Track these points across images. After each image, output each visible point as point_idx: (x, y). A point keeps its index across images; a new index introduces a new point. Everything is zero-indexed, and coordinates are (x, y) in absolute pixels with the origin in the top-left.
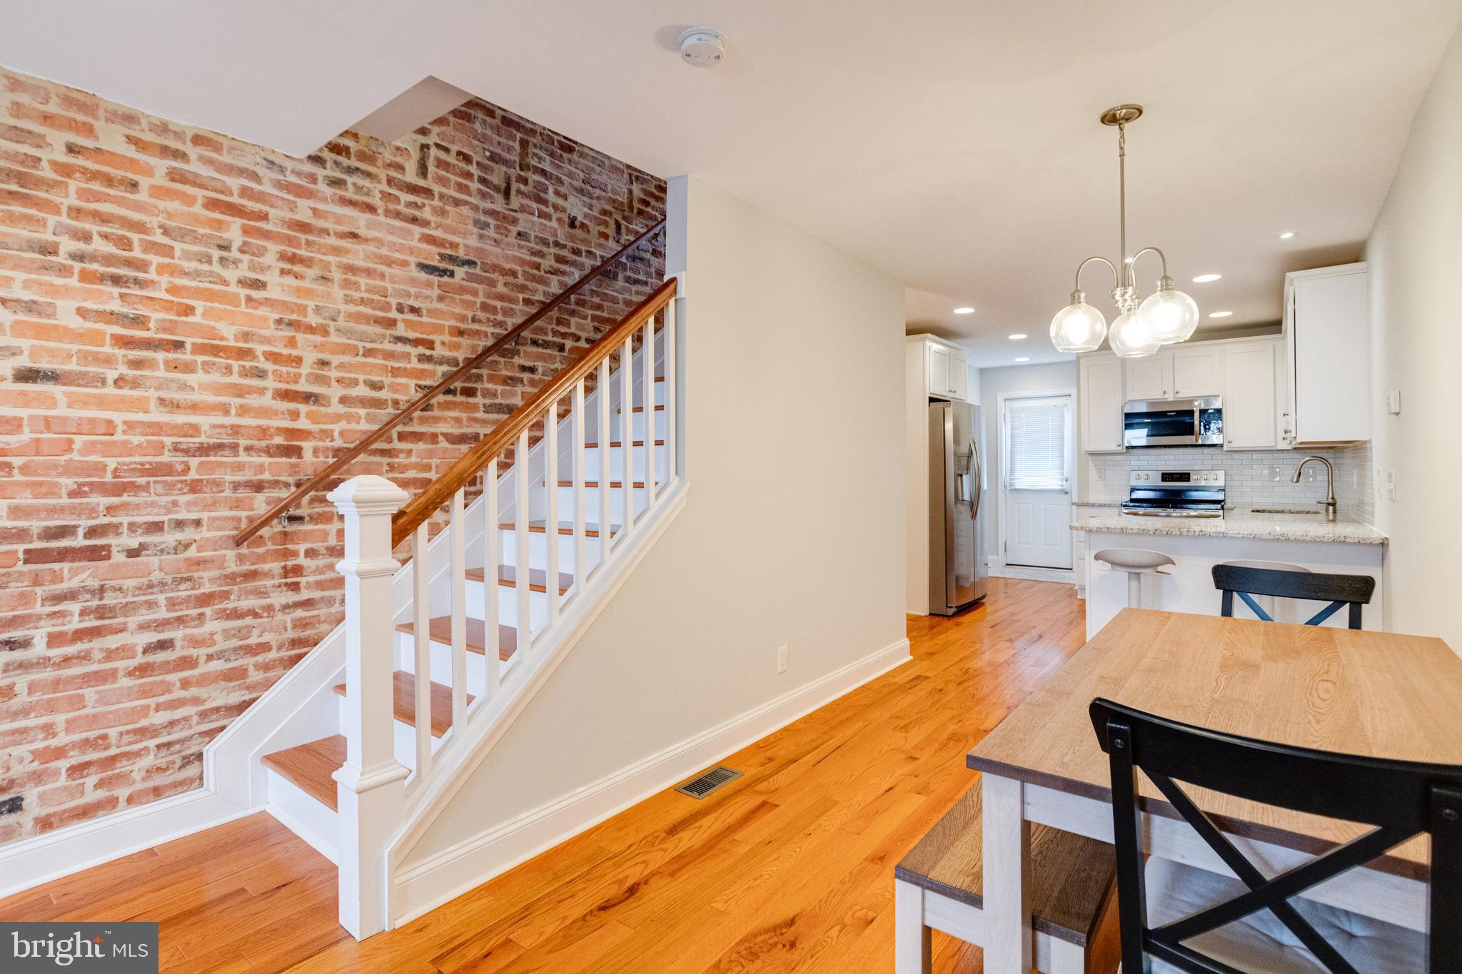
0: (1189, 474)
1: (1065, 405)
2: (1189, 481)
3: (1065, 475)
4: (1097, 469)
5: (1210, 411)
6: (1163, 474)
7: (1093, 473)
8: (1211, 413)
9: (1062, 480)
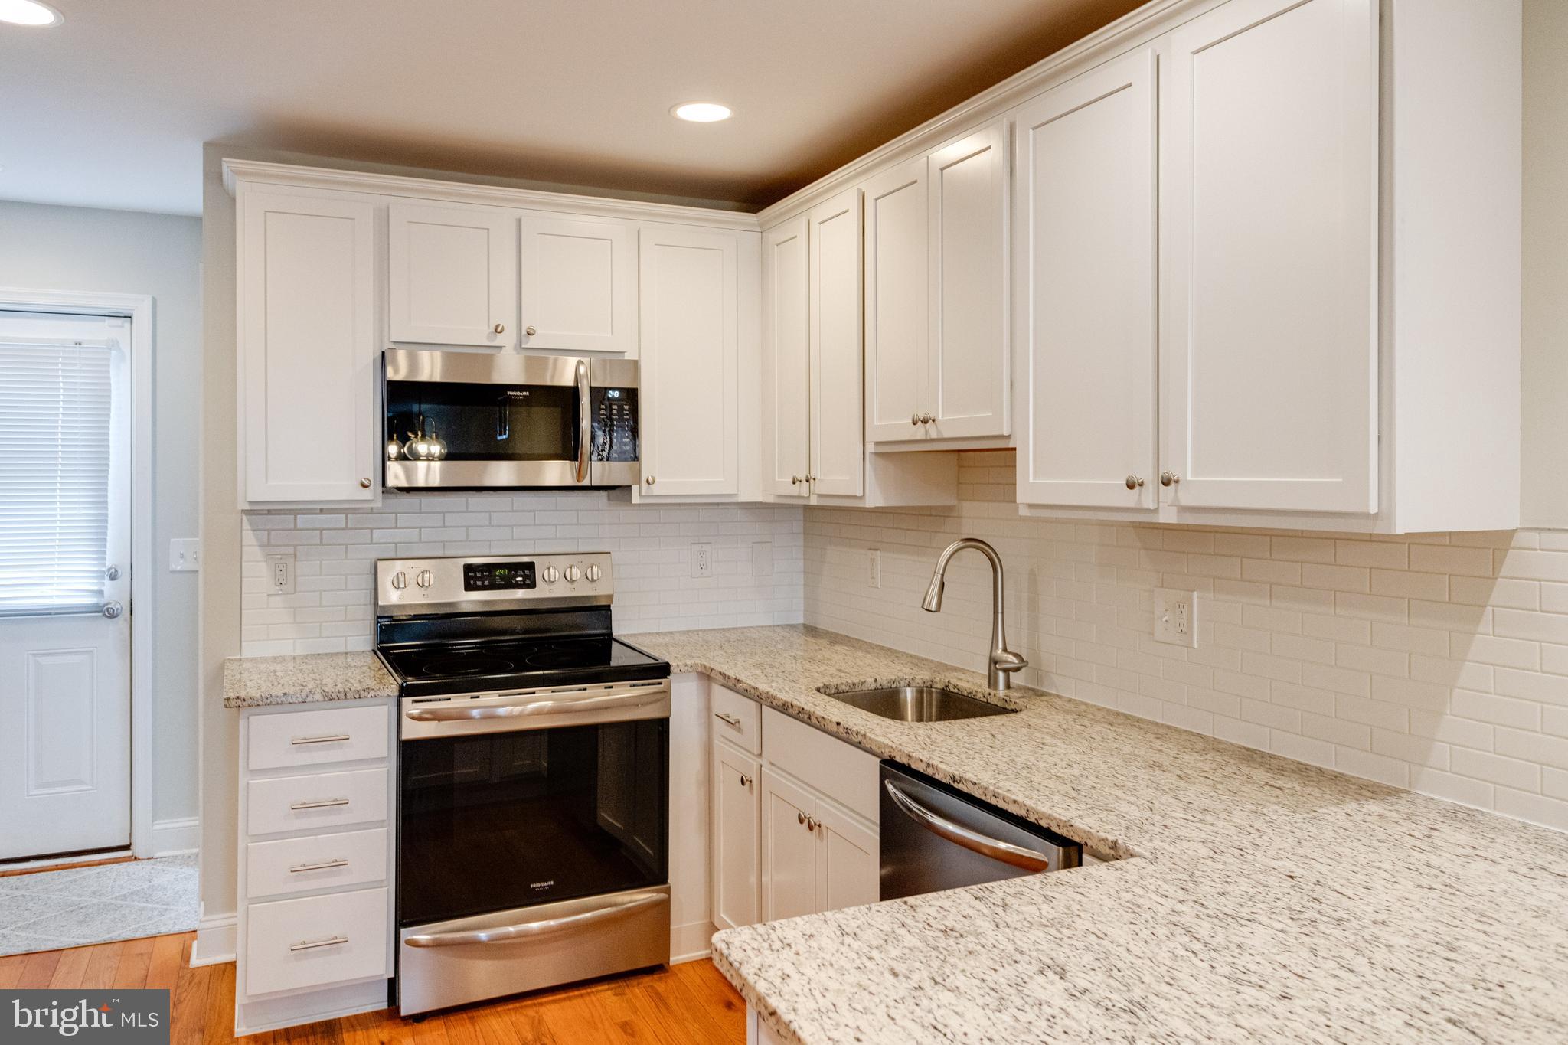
0: (531, 566)
1: (113, 344)
2: (533, 585)
3: (109, 562)
4: (269, 556)
5: (611, 394)
6: (468, 568)
7: (257, 570)
8: (613, 399)
9: (100, 575)
